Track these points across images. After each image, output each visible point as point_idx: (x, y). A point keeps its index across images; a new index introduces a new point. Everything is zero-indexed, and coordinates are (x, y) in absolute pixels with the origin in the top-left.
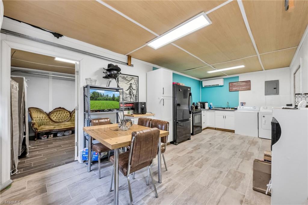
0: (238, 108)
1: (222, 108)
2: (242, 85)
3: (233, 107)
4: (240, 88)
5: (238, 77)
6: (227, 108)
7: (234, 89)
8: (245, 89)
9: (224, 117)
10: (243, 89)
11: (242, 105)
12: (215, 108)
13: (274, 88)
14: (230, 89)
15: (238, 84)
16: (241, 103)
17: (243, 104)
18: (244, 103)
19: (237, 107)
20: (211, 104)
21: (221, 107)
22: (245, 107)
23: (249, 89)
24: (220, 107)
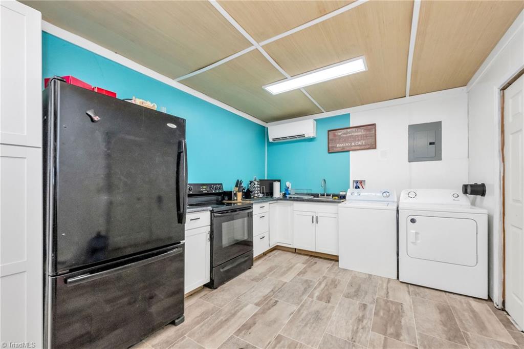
0: (348, 194)
1: (312, 195)
2: (358, 136)
3: (336, 193)
4: (353, 144)
5: (349, 115)
6: (323, 195)
7: (338, 145)
8: (363, 147)
9: (315, 220)
10: (359, 145)
11: (356, 188)
12: (296, 194)
13: (431, 144)
14: (330, 146)
15: (349, 135)
16: (354, 181)
17: (359, 184)
18: (361, 182)
19: (346, 192)
20: (288, 184)
21: (309, 192)
22: (363, 193)
23: (373, 146)
24: (306, 192)
